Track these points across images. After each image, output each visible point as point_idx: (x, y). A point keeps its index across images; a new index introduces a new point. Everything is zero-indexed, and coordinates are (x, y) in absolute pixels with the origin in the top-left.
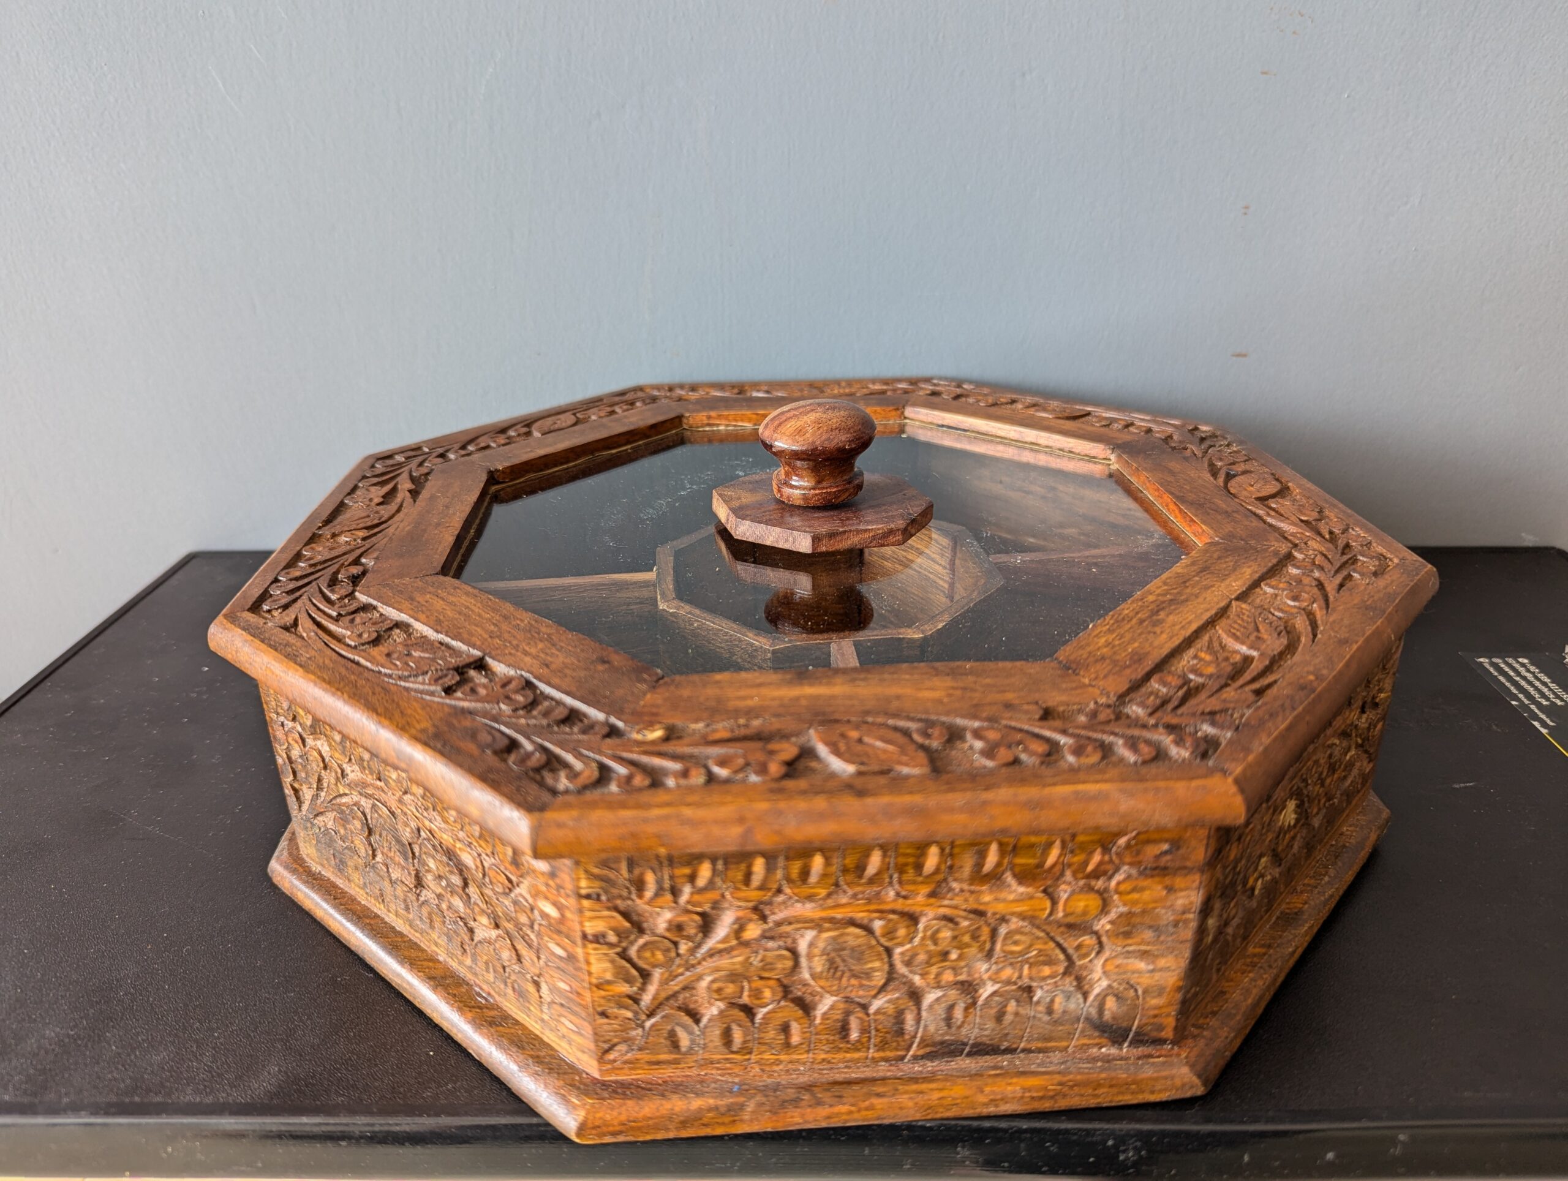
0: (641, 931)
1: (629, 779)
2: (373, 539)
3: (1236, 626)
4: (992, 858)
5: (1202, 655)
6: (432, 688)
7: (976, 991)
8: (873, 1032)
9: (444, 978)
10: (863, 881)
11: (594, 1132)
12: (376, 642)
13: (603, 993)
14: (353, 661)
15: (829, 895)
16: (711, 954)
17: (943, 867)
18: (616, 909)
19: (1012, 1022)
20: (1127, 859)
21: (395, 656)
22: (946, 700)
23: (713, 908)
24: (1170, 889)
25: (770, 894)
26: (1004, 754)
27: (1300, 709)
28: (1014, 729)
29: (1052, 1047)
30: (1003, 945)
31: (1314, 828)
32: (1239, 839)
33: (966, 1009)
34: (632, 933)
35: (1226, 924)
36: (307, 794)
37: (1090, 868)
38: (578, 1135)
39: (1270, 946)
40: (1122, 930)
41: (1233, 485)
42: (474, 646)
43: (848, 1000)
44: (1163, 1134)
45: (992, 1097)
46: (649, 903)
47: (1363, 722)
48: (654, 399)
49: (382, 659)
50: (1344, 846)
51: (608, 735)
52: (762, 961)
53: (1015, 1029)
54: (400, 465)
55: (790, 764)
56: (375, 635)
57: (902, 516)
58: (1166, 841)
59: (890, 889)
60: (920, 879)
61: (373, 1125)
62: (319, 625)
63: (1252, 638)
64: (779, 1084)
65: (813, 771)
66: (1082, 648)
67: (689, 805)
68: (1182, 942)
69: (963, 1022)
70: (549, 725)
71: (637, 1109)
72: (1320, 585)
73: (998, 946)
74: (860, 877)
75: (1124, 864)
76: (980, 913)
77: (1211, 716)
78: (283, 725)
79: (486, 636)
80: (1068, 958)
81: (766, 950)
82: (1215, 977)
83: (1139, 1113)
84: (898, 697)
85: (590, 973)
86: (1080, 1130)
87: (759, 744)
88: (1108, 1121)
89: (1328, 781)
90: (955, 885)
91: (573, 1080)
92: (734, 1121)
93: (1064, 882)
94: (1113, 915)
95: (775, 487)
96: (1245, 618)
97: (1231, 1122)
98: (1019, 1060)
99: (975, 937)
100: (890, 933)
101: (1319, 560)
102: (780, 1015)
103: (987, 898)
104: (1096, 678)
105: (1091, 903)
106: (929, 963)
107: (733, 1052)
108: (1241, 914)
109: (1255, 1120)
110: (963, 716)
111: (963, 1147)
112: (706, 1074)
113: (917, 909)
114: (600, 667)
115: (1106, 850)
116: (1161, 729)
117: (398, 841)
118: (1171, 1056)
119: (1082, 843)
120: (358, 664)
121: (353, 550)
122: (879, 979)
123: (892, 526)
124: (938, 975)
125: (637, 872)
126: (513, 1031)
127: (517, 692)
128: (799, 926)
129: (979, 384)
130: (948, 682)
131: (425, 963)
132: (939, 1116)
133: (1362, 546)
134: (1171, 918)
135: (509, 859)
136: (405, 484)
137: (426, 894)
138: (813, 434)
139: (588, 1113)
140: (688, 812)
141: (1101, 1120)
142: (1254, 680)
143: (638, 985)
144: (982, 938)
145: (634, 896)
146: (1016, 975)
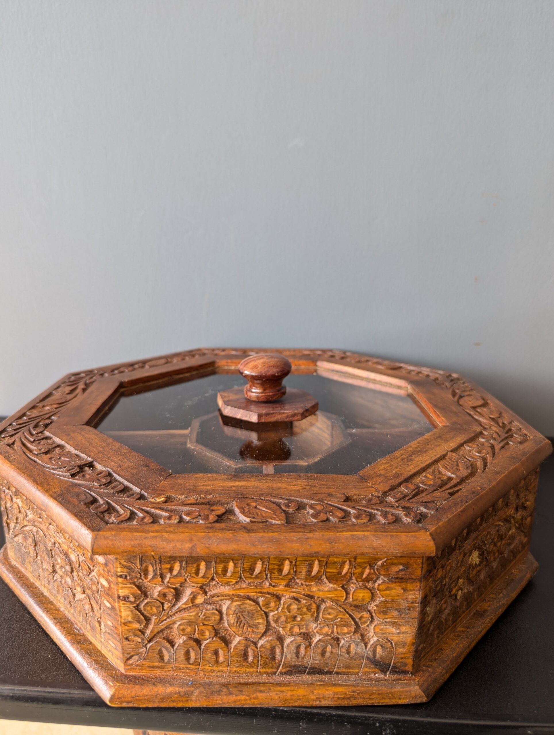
0: (146, 596)
1: (143, 519)
2: (60, 409)
3: (447, 463)
4: (316, 568)
5: (429, 476)
6: (66, 474)
7: (311, 639)
8: (260, 658)
9: (61, 619)
10: (253, 577)
11: (118, 700)
12: (47, 453)
13: (127, 628)
14: (33, 461)
15: (237, 583)
16: (180, 610)
17: (292, 571)
18: (134, 583)
19: (330, 656)
20: (382, 573)
21: (53, 459)
22: (301, 491)
23: (181, 586)
24: (405, 590)
25: (208, 581)
26: (323, 516)
27: (470, 502)
28: (331, 505)
29: (350, 672)
30: (323, 614)
31: (493, 568)
32: (443, 567)
33: (306, 648)
34: (141, 597)
35: (440, 612)
36: (12, 525)
37: (364, 576)
38: (110, 701)
39: (468, 627)
40: (382, 610)
41: (462, 401)
42: (90, 457)
43: (247, 639)
44: (404, 721)
45: (317, 696)
46: (149, 581)
47: (518, 516)
48: (204, 354)
49: (47, 460)
50: (513, 579)
51: (139, 499)
52: (204, 615)
53: (331, 661)
54: (82, 378)
55: (219, 516)
56: (47, 450)
57: (302, 407)
58: (401, 564)
59: (266, 581)
60: (280, 577)
61: (14, 690)
62: (24, 445)
63: (454, 469)
64: (212, 682)
65: (230, 519)
66: (372, 470)
67: (167, 532)
68: (413, 619)
69: (304, 655)
70: (113, 493)
71: (140, 690)
72: (493, 447)
73: (321, 616)
74: (252, 574)
75: (381, 575)
76: (311, 597)
77: (426, 504)
78: (4, 491)
79: (97, 452)
80: (356, 623)
81: (207, 610)
82: (436, 641)
83: (393, 710)
84: (279, 488)
85: (121, 617)
86: (362, 717)
87: (208, 506)
88: (377, 713)
89: (499, 544)
90: (298, 581)
91: (112, 673)
92: (188, 700)
93: (353, 583)
94: (377, 602)
95: (245, 392)
96: (453, 460)
97: (440, 717)
98: (334, 678)
99: (309, 609)
100: (267, 605)
101: (495, 435)
102: (213, 645)
103: (314, 589)
104: (375, 484)
105: (366, 594)
106: (286, 622)
107: (190, 664)
108: (449, 608)
109: (452, 717)
110: (307, 499)
111: (303, 723)
112: (177, 675)
113: (281, 593)
114: (144, 469)
115: (372, 567)
116: (401, 509)
117: (46, 549)
118: (410, 680)
119: (360, 563)
120: (36, 462)
121: (50, 413)
122: (262, 628)
123: (296, 411)
124: (291, 628)
125: (144, 565)
126: (88, 647)
127: (103, 477)
128: (223, 598)
129: (354, 353)
130: (305, 482)
131: (54, 611)
132: (291, 705)
133: (517, 430)
134: (407, 605)
135: (89, 557)
136: (81, 386)
137: (57, 576)
138: (261, 368)
139: (116, 690)
140: (166, 535)
141: (373, 712)
142: (451, 488)
143: (144, 624)
144: (312, 610)
145: (143, 578)
146: (330, 631)
